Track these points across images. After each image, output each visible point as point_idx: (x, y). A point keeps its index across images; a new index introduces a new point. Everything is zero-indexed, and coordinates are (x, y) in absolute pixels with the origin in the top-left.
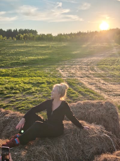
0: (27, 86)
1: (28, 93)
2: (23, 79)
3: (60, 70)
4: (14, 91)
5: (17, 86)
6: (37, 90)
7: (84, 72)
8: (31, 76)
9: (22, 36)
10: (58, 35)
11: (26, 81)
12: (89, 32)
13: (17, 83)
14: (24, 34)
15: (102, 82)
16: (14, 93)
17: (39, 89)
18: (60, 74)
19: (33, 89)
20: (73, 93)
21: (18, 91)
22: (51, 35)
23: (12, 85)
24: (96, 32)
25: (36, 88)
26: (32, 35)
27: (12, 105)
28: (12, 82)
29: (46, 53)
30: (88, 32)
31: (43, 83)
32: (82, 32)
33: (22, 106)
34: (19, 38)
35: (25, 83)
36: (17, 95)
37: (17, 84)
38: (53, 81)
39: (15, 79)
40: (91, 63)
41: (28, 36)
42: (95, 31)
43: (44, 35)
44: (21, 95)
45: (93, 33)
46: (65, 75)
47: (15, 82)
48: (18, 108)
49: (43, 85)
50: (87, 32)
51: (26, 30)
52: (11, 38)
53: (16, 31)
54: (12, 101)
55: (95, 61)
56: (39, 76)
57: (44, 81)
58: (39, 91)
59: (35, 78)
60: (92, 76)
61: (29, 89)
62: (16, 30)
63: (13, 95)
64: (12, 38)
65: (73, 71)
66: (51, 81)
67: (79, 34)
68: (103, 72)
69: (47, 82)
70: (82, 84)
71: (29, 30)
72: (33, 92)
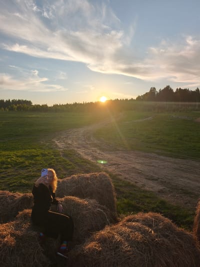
0: (20, 160)
1: (20, 167)
2: (15, 153)
3: (56, 142)
4: (5, 166)
5: (9, 160)
6: (30, 163)
7: (80, 142)
8: (25, 149)
9: (15, 106)
10: (54, 105)
11: (19, 154)
12: (85, 103)
13: (8, 156)
14: (18, 105)
15: (98, 151)
16: (5, 168)
17: (33, 162)
18: (56, 145)
19: (27, 163)
20: (70, 165)
21: (9, 166)
22: (46, 105)
23: (4, 159)
24: (91, 103)
25: (30, 161)
26: (26, 105)
27: (3, 181)
28: (4, 156)
31: (38, 156)
32: (78, 103)
33: (14, 182)
34: (12, 109)
35: (18, 156)
36: (9, 170)
37: (8, 158)
38: (48, 153)
39: (7, 153)
41: (22, 106)
43: (39, 105)
44: (13, 170)
45: (88, 103)
46: (61, 147)
47: (7, 155)
48: (9, 184)
49: (37, 158)
51: (19, 100)
52: (3, 109)
53: (8, 102)
54: (3, 177)
56: (34, 148)
57: (39, 154)
58: (33, 164)
59: (28, 150)
60: (89, 146)
61: (22, 163)
62: (9, 100)
63: (4, 170)
64: (5, 109)
65: (70, 142)
66: (47, 153)
67: (76, 104)
68: (99, 142)
69: (42, 154)
70: (79, 154)
71: (23, 101)
72: (27, 166)
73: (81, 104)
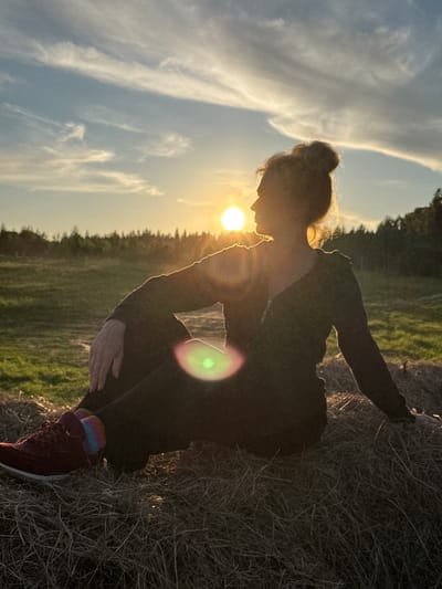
12: (181, 234)
29: (21, 289)
30: (177, 235)
31: (27, 379)
40: (203, 328)
42: (204, 234)
50: (173, 235)
55: (216, 324)
57: (30, 373)
69: (43, 377)
73: (167, 238)
